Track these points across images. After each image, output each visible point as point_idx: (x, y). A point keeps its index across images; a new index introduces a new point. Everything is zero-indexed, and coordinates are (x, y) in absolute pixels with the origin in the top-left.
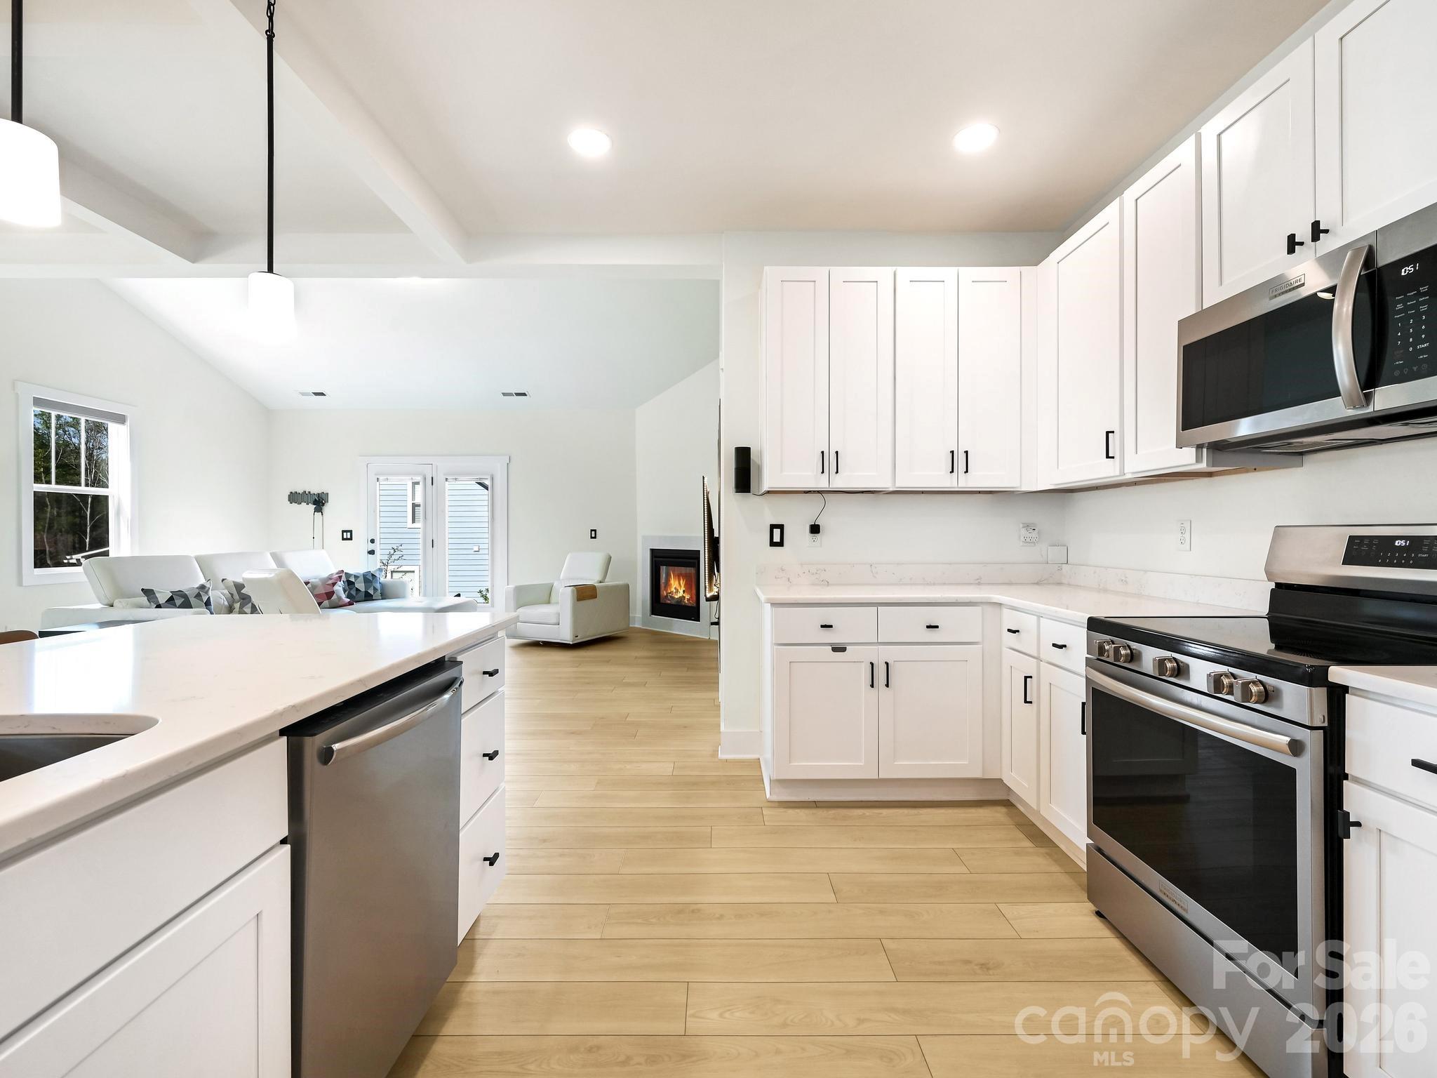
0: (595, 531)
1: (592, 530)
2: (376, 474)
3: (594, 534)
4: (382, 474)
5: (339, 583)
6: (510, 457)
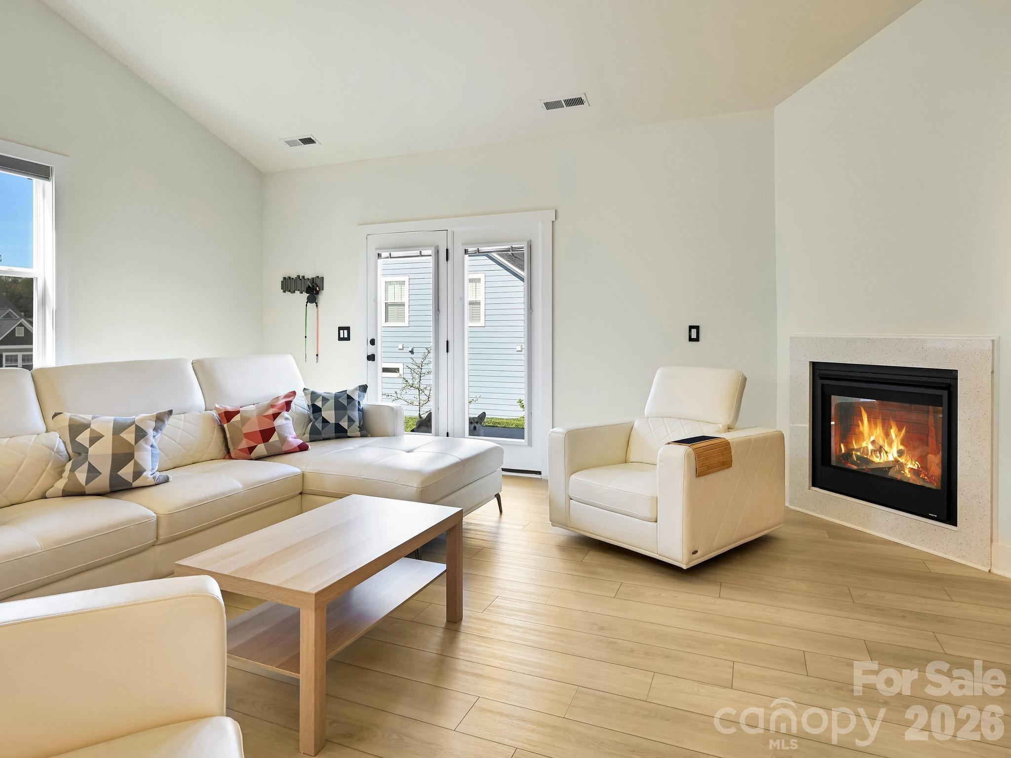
0: (697, 328)
1: (691, 328)
2: (376, 249)
3: (694, 334)
4: (385, 249)
5: (285, 414)
6: (556, 211)
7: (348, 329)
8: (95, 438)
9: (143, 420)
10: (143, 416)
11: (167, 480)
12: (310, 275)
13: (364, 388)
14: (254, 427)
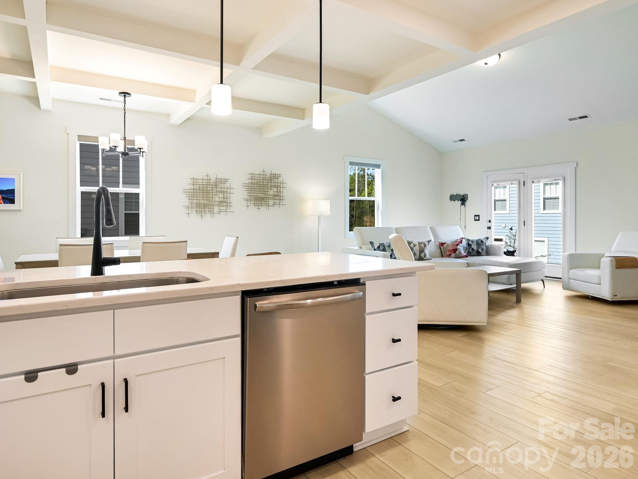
2: (492, 182)
5: (460, 244)
6: (577, 163)
7: (479, 216)
8: (415, 246)
9: (425, 242)
10: (425, 240)
11: (431, 259)
12: (462, 193)
13: (487, 238)
14: (451, 248)
